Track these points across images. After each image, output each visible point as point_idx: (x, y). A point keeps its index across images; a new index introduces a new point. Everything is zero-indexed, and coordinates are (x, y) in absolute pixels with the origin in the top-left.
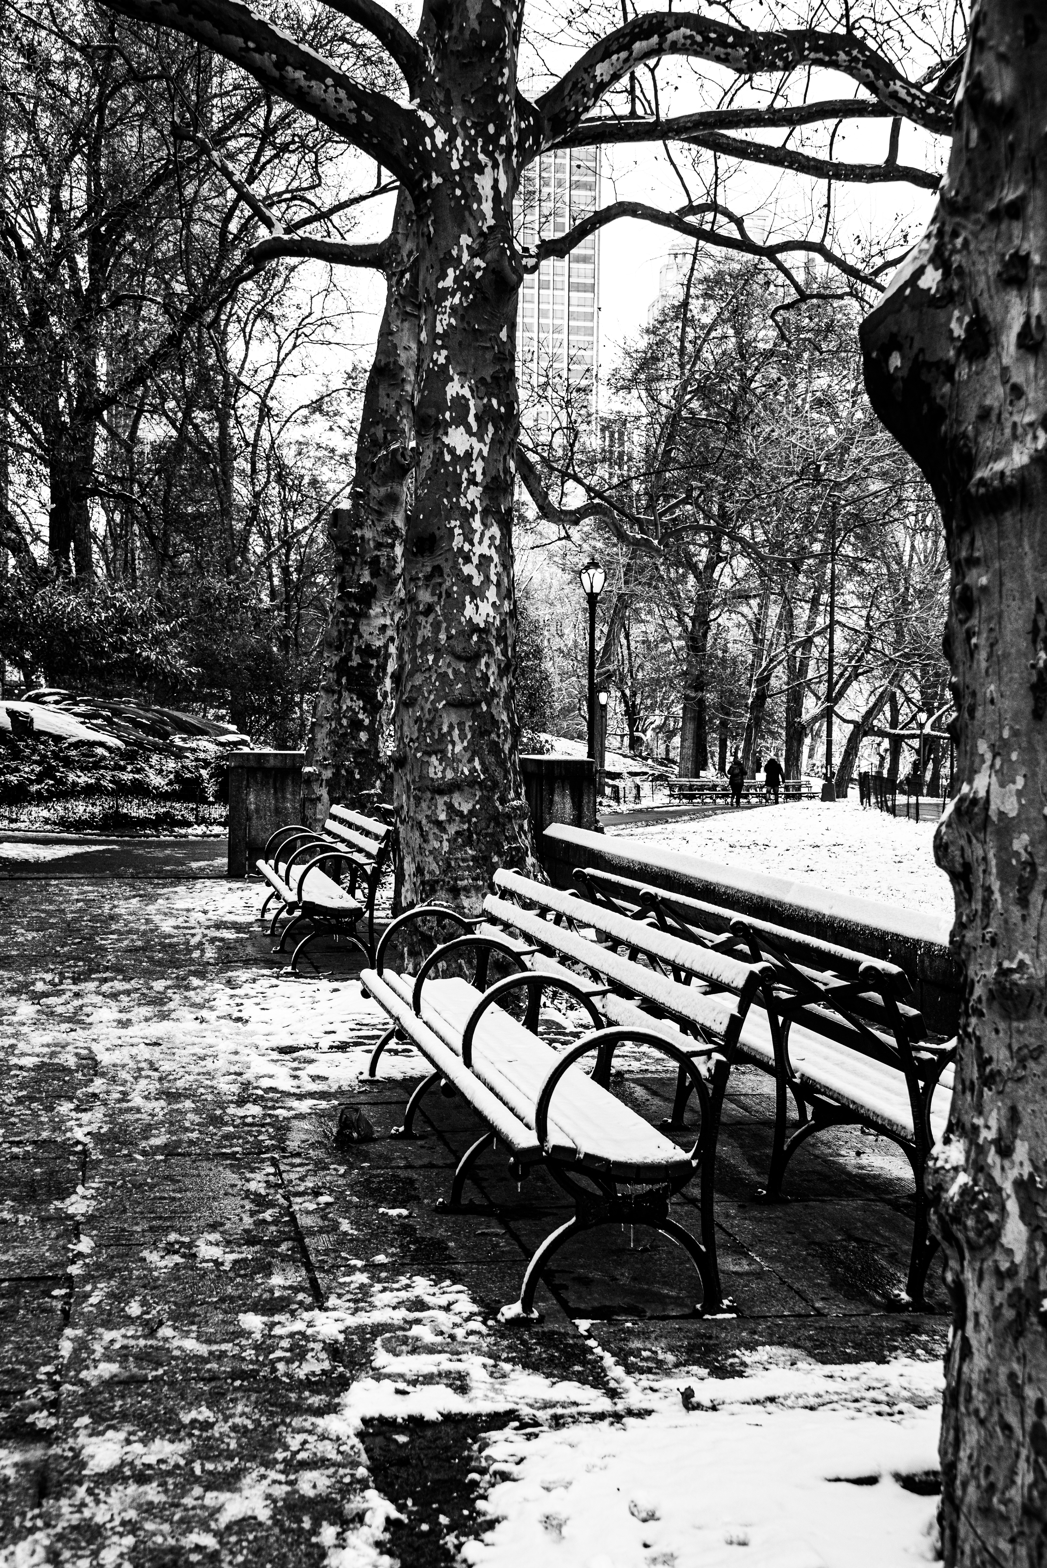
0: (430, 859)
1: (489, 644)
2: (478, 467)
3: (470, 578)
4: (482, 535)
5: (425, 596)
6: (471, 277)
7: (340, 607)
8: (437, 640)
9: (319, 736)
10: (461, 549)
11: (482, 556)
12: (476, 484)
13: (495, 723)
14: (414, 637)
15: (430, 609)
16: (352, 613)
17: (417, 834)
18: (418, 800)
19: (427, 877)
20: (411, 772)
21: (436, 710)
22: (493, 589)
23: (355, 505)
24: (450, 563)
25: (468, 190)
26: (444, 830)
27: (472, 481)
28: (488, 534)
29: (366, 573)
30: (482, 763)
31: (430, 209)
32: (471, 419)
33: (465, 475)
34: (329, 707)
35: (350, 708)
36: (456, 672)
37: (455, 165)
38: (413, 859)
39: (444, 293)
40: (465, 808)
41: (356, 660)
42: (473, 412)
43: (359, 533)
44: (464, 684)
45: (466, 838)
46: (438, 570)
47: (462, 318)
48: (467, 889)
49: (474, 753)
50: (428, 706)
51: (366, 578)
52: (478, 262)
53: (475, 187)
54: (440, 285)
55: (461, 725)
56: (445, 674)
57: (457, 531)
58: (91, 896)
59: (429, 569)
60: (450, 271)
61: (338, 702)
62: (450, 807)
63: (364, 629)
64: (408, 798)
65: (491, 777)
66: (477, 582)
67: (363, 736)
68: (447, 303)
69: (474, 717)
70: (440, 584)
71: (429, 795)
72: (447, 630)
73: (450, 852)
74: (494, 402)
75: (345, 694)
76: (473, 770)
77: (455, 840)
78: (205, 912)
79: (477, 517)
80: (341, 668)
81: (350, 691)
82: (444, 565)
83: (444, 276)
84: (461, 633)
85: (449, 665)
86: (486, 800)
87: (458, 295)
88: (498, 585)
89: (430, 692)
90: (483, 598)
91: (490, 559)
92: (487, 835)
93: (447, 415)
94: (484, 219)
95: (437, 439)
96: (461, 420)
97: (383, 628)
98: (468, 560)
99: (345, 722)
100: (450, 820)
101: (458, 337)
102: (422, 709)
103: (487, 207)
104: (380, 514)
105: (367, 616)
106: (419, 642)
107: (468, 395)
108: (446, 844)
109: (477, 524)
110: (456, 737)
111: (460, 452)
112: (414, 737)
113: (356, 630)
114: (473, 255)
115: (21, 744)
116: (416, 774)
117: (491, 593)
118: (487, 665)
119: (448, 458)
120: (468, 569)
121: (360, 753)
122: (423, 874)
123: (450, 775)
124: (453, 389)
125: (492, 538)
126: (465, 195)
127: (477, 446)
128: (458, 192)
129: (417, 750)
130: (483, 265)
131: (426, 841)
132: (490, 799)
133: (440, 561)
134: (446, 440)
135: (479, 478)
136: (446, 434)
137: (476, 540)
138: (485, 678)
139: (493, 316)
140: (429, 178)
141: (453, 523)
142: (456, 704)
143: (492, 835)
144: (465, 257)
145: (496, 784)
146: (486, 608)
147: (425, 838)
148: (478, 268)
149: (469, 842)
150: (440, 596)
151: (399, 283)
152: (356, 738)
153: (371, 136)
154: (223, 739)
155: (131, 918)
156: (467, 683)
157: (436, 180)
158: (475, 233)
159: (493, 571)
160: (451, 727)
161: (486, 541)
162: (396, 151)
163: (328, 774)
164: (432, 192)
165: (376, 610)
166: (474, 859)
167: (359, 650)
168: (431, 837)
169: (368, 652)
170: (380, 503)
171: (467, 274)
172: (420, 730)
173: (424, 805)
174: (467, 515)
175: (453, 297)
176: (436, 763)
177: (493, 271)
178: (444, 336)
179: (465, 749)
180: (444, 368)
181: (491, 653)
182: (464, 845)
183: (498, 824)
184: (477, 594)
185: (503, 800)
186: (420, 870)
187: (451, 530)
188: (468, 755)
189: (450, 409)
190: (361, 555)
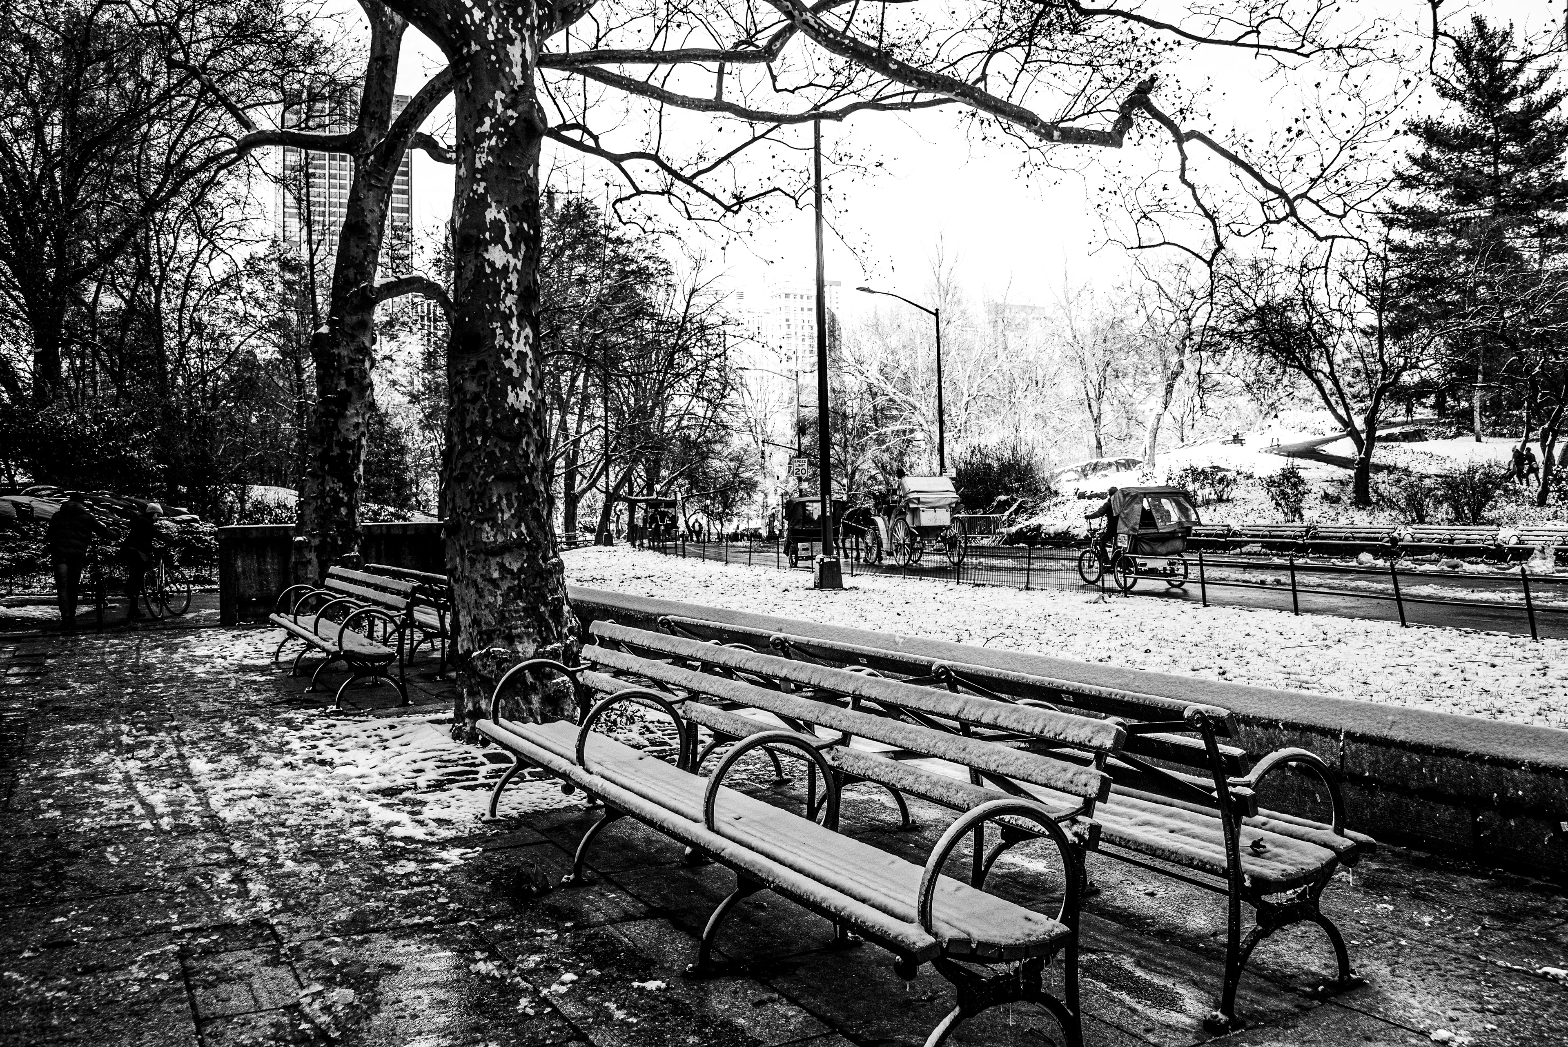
0: (487, 612)
1: (528, 426)
2: (513, 278)
3: (511, 370)
4: (519, 335)
5: (471, 387)
6: (505, 124)
7: (322, 410)
8: (485, 424)
9: (307, 512)
10: (502, 346)
11: (519, 352)
12: (513, 293)
13: (536, 493)
14: (463, 422)
15: (476, 397)
16: (331, 414)
17: (473, 591)
18: (473, 562)
19: (484, 628)
20: (465, 537)
21: (487, 483)
22: (529, 380)
23: (332, 330)
24: (493, 359)
25: (502, 56)
26: (498, 587)
27: (509, 290)
28: (523, 334)
29: (343, 382)
30: (527, 528)
31: (468, 70)
32: (507, 239)
33: (503, 285)
34: (315, 488)
35: (332, 489)
36: (502, 450)
37: (491, 37)
38: (469, 613)
39: (483, 137)
40: (515, 567)
41: (336, 451)
42: (508, 233)
43: (336, 351)
44: (510, 460)
45: (515, 593)
46: (482, 365)
47: (498, 157)
48: (519, 637)
49: (521, 520)
50: (479, 480)
51: (342, 386)
52: (510, 112)
53: (507, 54)
54: (478, 130)
55: (508, 496)
56: (493, 452)
57: (499, 331)
58: (121, 648)
59: (474, 364)
60: (487, 120)
61: (322, 484)
62: (502, 567)
63: (342, 426)
64: (463, 560)
65: (535, 539)
66: (516, 374)
67: (343, 511)
68: (485, 145)
69: (519, 489)
70: (485, 376)
71: (483, 556)
72: (494, 415)
73: (503, 605)
74: (525, 225)
75: (328, 478)
76: (520, 534)
77: (508, 594)
78: (224, 658)
79: (514, 320)
80: (323, 458)
81: (332, 476)
82: (488, 359)
83: (482, 123)
84: (505, 417)
85: (496, 445)
86: (532, 559)
87: (494, 139)
88: (533, 377)
89: (480, 468)
90: (522, 388)
91: (526, 355)
92: (534, 589)
93: (487, 235)
94: (515, 80)
95: (479, 255)
96: (498, 239)
97: (357, 425)
98: (508, 356)
99: (328, 500)
100: (502, 578)
101: (495, 172)
102: (473, 483)
103: (517, 71)
104: (353, 337)
105: (344, 416)
106: (468, 425)
107: (504, 219)
108: (499, 599)
109: (514, 325)
110: (504, 507)
111: (499, 265)
112: (468, 506)
113: (335, 427)
114: (506, 107)
115: (25, 528)
116: (470, 539)
117: (528, 384)
118: (527, 444)
119: (488, 270)
120: (508, 364)
121: (341, 524)
122: (479, 625)
123: (500, 539)
124: (491, 214)
125: (527, 337)
126: (499, 60)
127: (513, 261)
128: (493, 58)
129: (470, 518)
130: (515, 115)
131: (482, 596)
132: (535, 558)
133: (483, 357)
134: (487, 256)
135: (515, 287)
136: (487, 251)
137: (514, 339)
138: (526, 455)
139: (523, 155)
140: (469, 46)
141: (495, 325)
142: (501, 478)
143: (538, 589)
144: (500, 109)
145: (539, 544)
146: (524, 396)
147: (480, 593)
148: (512, 117)
149: (519, 596)
150: (485, 386)
151: (365, 163)
152: (338, 512)
153: (420, 11)
154: (177, 518)
155: (164, 666)
156: (511, 460)
157: (475, 47)
158: (507, 90)
159: (528, 365)
160: (500, 498)
161: (522, 341)
162: (441, 23)
163: (316, 542)
164: (470, 57)
165: (351, 411)
166: (524, 609)
167: (338, 443)
168: (486, 593)
169: (346, 444)
170: (353, 328)
171: (502, 121)
172: (472, 501)
173: (479, 566)
174: (506, 318)
175: (490, 139)
176: (488, 529)
177: (525, 120)
178: (483, 170)
179: (512, 516)
180: (483, 197)
181: (530, 434)
182: (515, 599)
183: (542, 579)
184: (517, 384)
185: (545, 559)
186: (476, 622)
187: (494, 330)
188: (516, 521)
189: (489, 230)
190: (338, 369)
